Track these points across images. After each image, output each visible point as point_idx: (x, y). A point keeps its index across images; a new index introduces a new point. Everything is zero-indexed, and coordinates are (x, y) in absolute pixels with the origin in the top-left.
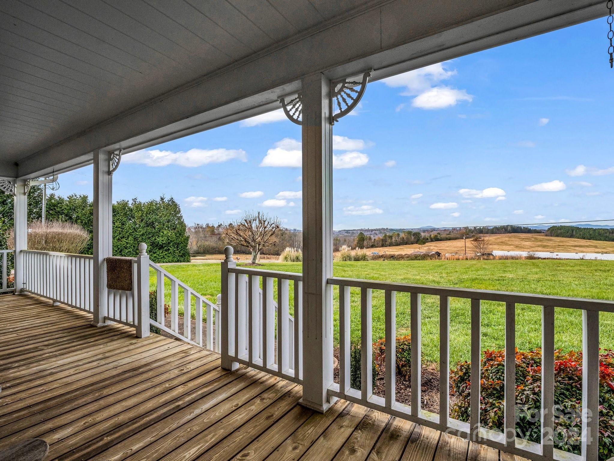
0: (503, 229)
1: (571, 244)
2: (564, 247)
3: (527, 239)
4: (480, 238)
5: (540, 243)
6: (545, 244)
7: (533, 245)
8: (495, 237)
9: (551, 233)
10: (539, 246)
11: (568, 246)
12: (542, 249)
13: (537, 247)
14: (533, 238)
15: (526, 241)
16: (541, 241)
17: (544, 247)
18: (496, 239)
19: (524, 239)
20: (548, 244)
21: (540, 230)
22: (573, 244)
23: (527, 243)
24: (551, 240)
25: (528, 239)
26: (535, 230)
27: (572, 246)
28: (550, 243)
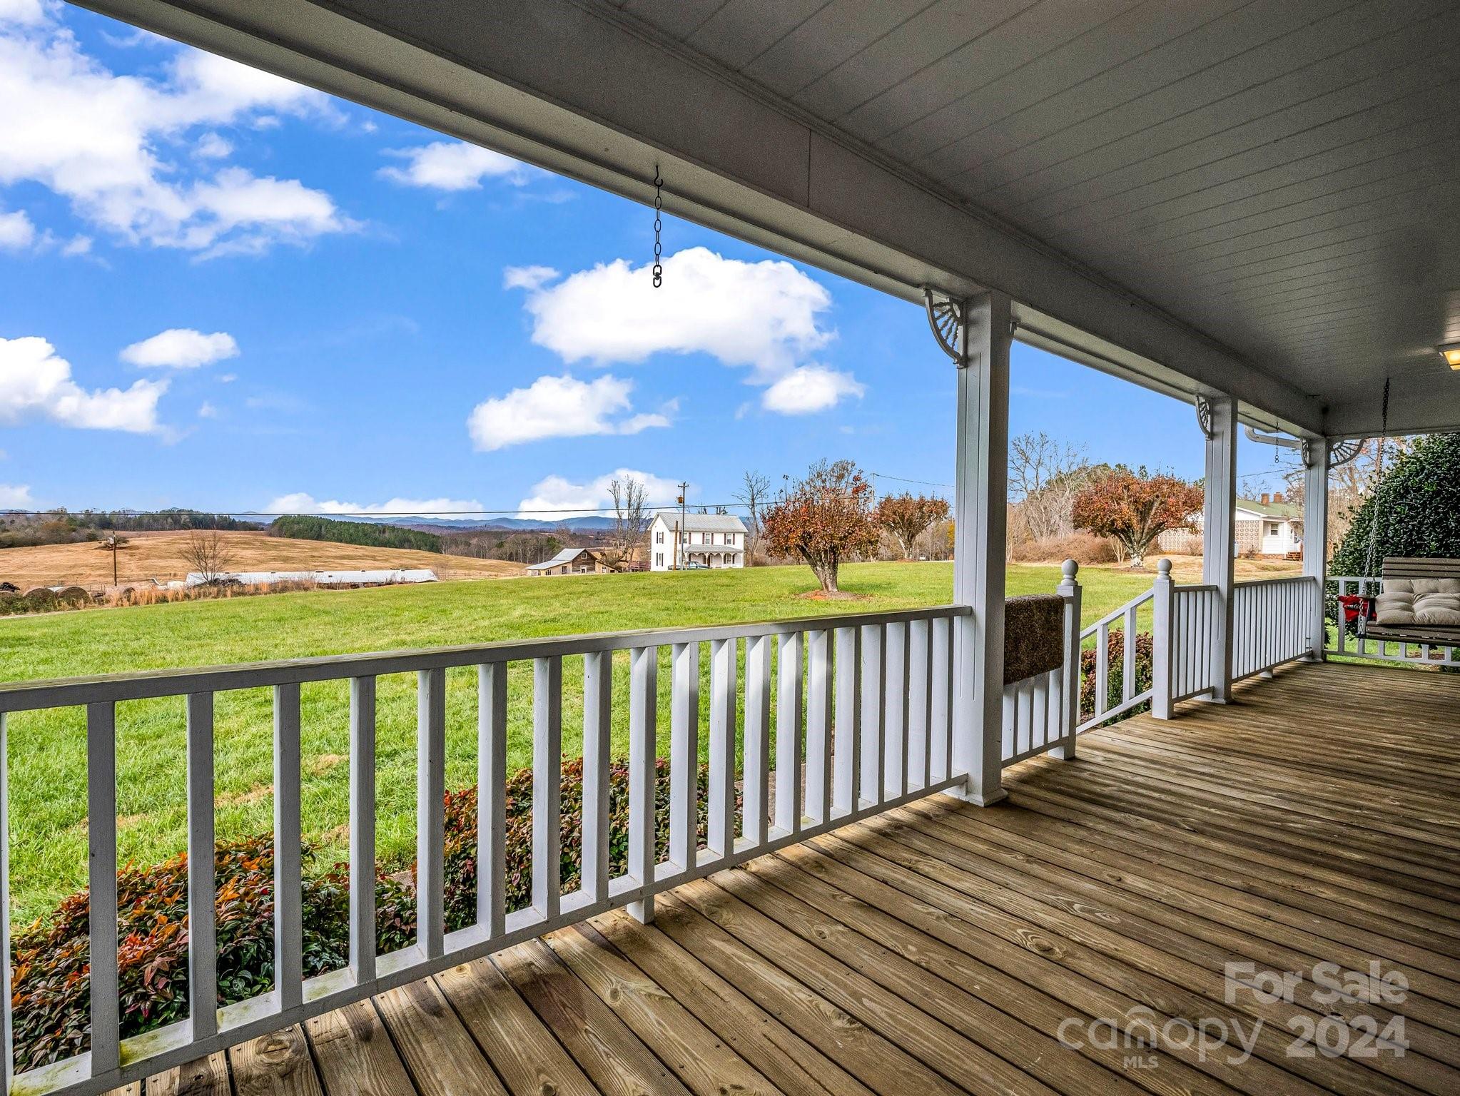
0: (170, 520)
1: (334, 554)
2: (323, 559)
3: (244, 543)
4: (125, 542)
5: (273, 553)
6: (285, 553)
7: (263, 558)
8: (164, 539)
9: (280, 529)
10: (275, 559)
11: (328, 557)
12: (283, 565)
13: (272, 560)
14: (256, 540)
15: (244, 548)
16: (275, 547)
17: (286, 560)
18: (169, 543)
19: (237, 543)
20: (291, 555)
21: (256, 523)
22: (337, 554)
23: (249, 553)
24: (294, 546)
25: (247, 544)
26: (244, 523)
27: (336, 557)
28: (294, 553)
